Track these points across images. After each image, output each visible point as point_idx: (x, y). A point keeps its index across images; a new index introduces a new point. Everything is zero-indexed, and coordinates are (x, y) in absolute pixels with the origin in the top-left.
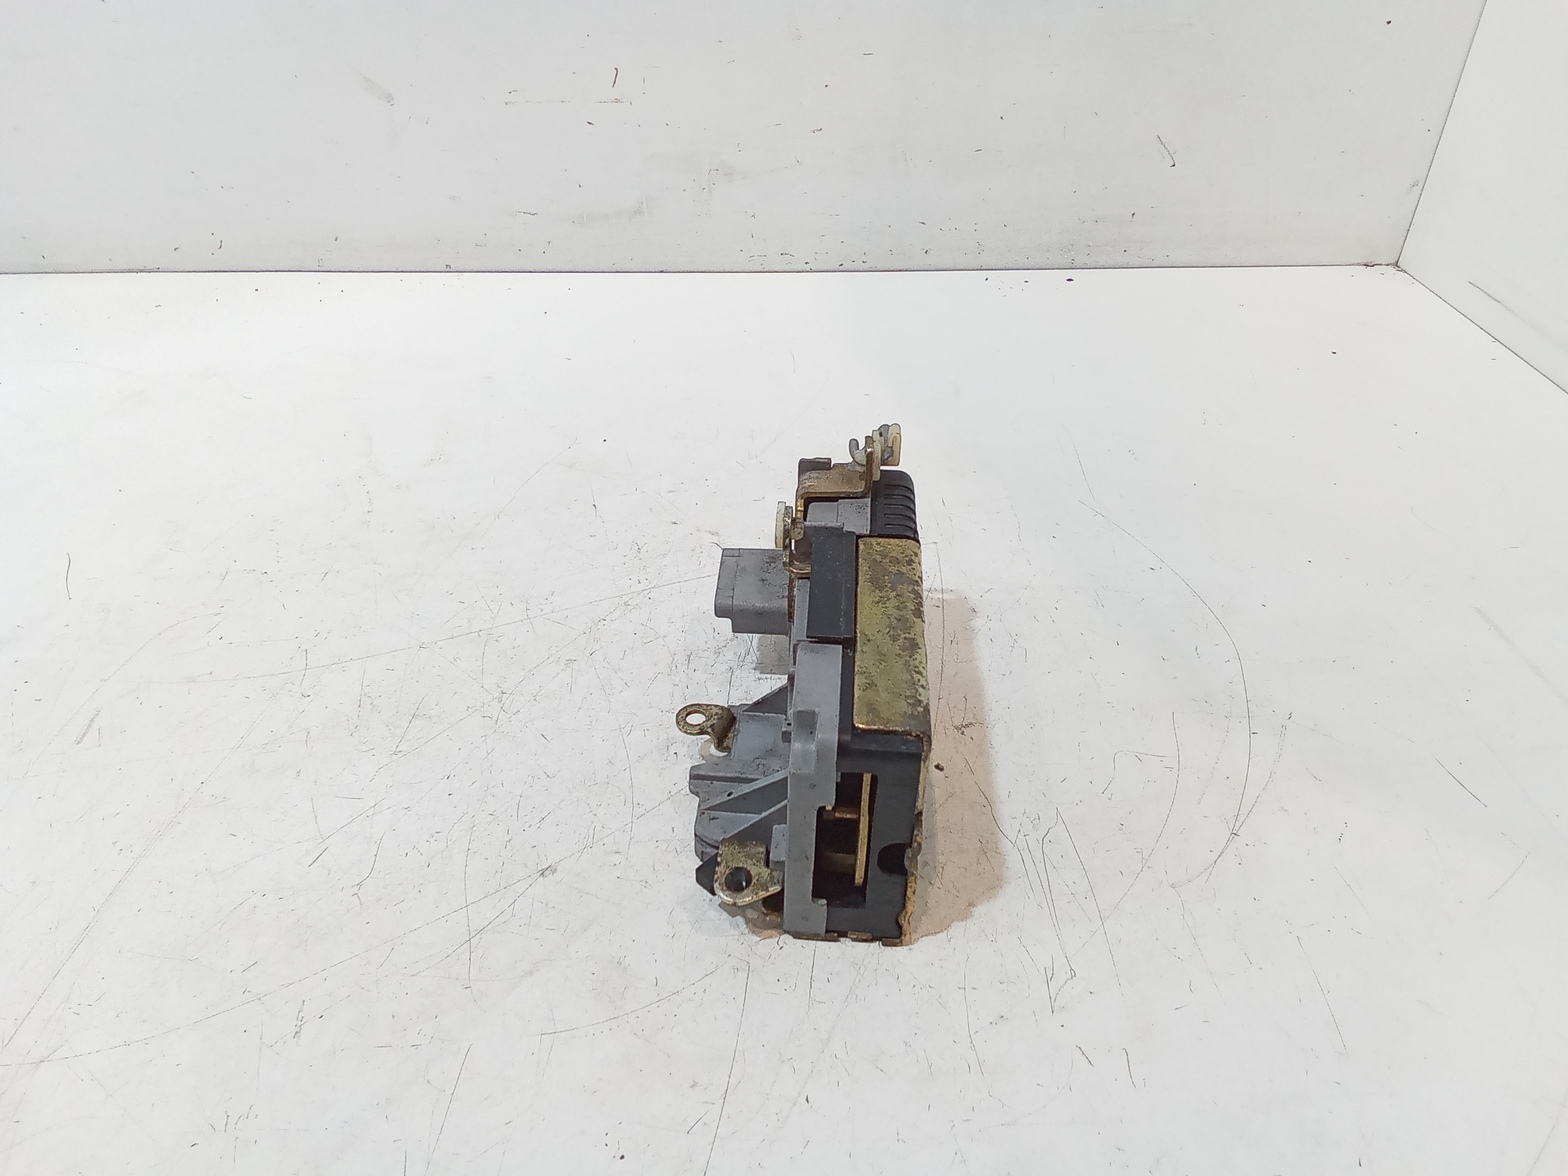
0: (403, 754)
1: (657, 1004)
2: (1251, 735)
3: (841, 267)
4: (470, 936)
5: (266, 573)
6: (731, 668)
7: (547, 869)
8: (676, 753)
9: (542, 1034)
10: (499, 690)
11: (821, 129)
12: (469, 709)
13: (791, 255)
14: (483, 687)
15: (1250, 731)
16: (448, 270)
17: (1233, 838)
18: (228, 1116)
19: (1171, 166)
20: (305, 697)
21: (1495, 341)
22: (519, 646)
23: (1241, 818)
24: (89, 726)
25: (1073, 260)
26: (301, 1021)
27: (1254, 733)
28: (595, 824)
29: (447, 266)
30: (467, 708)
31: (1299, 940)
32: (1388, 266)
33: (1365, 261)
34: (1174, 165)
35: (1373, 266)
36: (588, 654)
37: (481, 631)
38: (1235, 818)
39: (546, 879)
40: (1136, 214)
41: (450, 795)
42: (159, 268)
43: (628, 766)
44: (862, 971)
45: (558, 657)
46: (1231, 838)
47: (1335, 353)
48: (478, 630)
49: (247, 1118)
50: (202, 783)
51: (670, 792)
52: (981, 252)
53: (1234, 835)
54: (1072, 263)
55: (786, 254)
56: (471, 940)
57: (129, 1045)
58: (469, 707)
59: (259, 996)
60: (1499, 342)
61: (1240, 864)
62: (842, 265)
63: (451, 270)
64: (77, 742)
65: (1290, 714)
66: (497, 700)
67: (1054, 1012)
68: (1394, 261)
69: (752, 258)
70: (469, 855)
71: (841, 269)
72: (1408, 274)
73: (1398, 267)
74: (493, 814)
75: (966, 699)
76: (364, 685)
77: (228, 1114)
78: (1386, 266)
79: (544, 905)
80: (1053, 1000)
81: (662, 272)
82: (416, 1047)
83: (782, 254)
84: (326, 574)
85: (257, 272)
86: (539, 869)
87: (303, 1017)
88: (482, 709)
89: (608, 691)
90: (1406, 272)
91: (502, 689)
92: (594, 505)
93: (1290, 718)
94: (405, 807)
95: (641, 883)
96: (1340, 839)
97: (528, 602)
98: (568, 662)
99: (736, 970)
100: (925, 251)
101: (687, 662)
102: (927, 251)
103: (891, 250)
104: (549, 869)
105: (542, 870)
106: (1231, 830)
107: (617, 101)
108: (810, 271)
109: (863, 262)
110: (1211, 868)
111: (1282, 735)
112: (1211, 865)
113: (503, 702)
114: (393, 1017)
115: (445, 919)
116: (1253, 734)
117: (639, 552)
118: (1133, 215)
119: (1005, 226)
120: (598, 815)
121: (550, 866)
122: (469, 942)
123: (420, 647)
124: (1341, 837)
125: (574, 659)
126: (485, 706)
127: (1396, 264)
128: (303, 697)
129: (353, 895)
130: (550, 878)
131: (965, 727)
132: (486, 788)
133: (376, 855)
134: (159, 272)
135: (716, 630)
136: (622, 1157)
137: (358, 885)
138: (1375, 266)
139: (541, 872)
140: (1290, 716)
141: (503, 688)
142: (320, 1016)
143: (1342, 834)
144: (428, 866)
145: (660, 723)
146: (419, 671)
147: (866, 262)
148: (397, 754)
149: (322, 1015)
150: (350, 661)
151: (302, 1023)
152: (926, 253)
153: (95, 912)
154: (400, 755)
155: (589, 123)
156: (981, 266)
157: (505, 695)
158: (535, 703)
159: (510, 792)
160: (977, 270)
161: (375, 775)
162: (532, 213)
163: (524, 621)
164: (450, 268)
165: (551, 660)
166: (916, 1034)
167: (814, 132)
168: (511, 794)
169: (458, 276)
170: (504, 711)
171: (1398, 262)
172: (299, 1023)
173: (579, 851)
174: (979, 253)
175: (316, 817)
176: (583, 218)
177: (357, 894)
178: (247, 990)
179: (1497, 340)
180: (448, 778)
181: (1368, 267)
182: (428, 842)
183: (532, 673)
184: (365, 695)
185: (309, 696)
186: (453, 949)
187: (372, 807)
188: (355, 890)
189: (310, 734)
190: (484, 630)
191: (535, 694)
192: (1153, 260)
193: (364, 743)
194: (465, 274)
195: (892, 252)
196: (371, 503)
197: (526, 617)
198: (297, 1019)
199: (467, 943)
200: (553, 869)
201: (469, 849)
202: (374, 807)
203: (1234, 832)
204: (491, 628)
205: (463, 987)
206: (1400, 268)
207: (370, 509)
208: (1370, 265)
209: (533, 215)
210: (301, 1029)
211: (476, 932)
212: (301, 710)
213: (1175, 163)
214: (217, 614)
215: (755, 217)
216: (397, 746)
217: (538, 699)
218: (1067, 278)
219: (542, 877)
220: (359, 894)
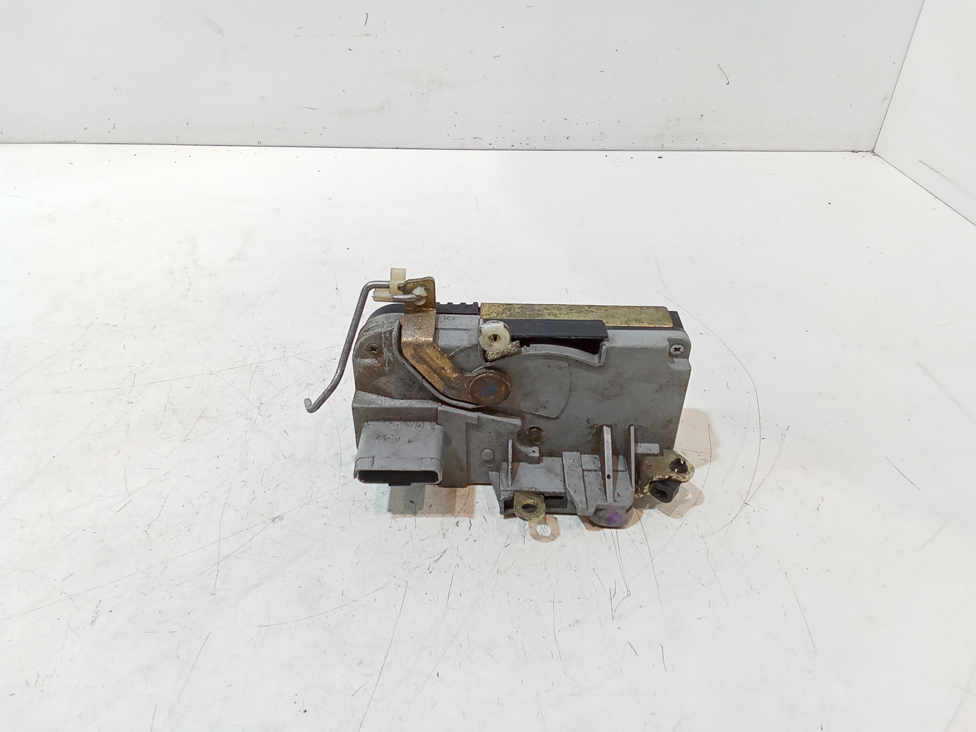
0: (189, 441)
1: (341, 608)
2: (761, 439)
3: (512, 147)
4: (219, 560)
5: (116, 326)
7: (277, 517)
9: (260, 627)
10: (259, 402)
11: (499, 56)
12: (238, 414)
13: (480, 139)
14: (248, 400)
15: (760, 437)
16: (259, 145)
17: (745, 506)
18: (39, 676)
19: (726, 84)
20: (130, 404)
22: (276, 375)
23: (751, 493)
25: (663, 145)
27: (763, 439)
28: (313, 489)
30: (236, 413)
31: (786, 574)
32: (867, 153)
33: (852, 149)
34: (728, 84)
35: (857, 152)
36: (321, 381)
37: (252, 364)
38: (747, 493)
39: (275, 524)
40: (703, 115)
41: (217, 468)
42: (75, 141)
43: (340, 452)
44: (484, 589)
45: (301, 382)
46: (743, 506)
47: (830, 204)
48: (250, 364)
49: (51, 678)
50: (54, 457)
52: (603, 139)
53: (745, 504)
54: (662, 147)
55: (477, 138)
56: (220, 563)
58: (237, 412)
59: (71, 597)
60: (938, 199)
61: (748, 523)
62: (513, 146)
63: (261, 145)
65: (788, 427)
66: (256, 408)
67: (614, 619)
68: (871, 149)
69: (455, 140)
70: (225, 507)
72: (880, 157)
73: (874, 153)
74: (245, 481)
76: (170, 396)
77: (39, 674)
79: (272, 541)
80: (614, 610)
81: (397, 148)
82: (172, 633)
83: (474, 138)
84: (155, 327)
85: (137, 144)
87: (98, 611)
88: (246, 414)
90: (878, 156)
91: (261, 401)
92: (337, 288)
93: (788, 429)
94: (187, 475)
95: (340, 528)
96: (818, 509)
97: (286, 347)
98: (307, 385)
99: (398, 587)
100: (567, 137)
102: (568, 137)
103: (545, 137)
104: (279, 517)
105: (273, 518)
106: (744, 501)
107: (368, 35)
108: (493, 149)
109: (527, 144)
110: (728, 525)
111: (782, 440)
112: (728, 524)
113: (261, 410)
114: (160, 612)
115: (204, 549)
118: (702, 116)
119: (619, 122)
120: (315, 483)
122: (218, 564)
123: (210, 374)
124: (819, 507)
125: (311, 383)
126: (248, 412)
127: (873, 151)
128: (128, 404)
129: (143, 532)
130: (278, 524)
132: (242, 464)
133: (163, 506)
134: (74, 143)
136: (305, 711)
137: (148, 525)
138: (859, 152)
139: (273, 520)
140: (788, 428)
142: (110, 611)
143: (820, 505)
144: (197, 514)
146: (208, 389)
147: (529, 144)
148: (185, 441)
149: (111, 610)
150: (162, 382)
151: (98, 615)
152: (567, 138)
154: (187, 442)
155: (349, 49)
156: (603, 148)
157: (262, 405)
158: (282, 410)
160: (601, 151)
161: (169, 454)
162: (313, 108)
163: (281, 359)
164: (261, 143)
165: (296, 383)
166: (517, 632)
167: (495, 58)
168: (259, 468)
169: (266, 148)
170: (261, 415)
171: (874, 149)
172: (96, 615)
173: (300, 506)
174: (602, 140)
175: (126, 480)
176: (346, 112)
177: (146, 531)
178: (64, 592)
179: (936, 197)
180: (218, 457)
181: (854, 153)
182: (198, 498)
183: (282, 391)
184: (169, 403)
185: (132, 403)
186: (207, 568)
187: (164, 475)
188: (146, 528)
189: (130, 427)
190: (254, 364)
191: (283, 405)
192: (715, 146)
193: (165, 434)
194: (270, 147)
195: (545, 138)
196: (190, 284)
197: (283, 356)
198: (95, 612)
199: (216, 565)
200: (281, 518)
201: (226, 504)
202: (166, 475)
203: (746, 502)
204: (259, 363)
205: (210, 594)
206: (875, 153)
207: (189, 287)
208: (855, 151)
209: (314, 109)
210: (96, 619)
211: (224, 558)
212: (126, 412)
213: (729, 82)
214: (80, 351)
215: (457, 113)
216: (186, 436)
217: (284, 408)
218: (659, 156)
219: (273, 523)
220: (147, 531)
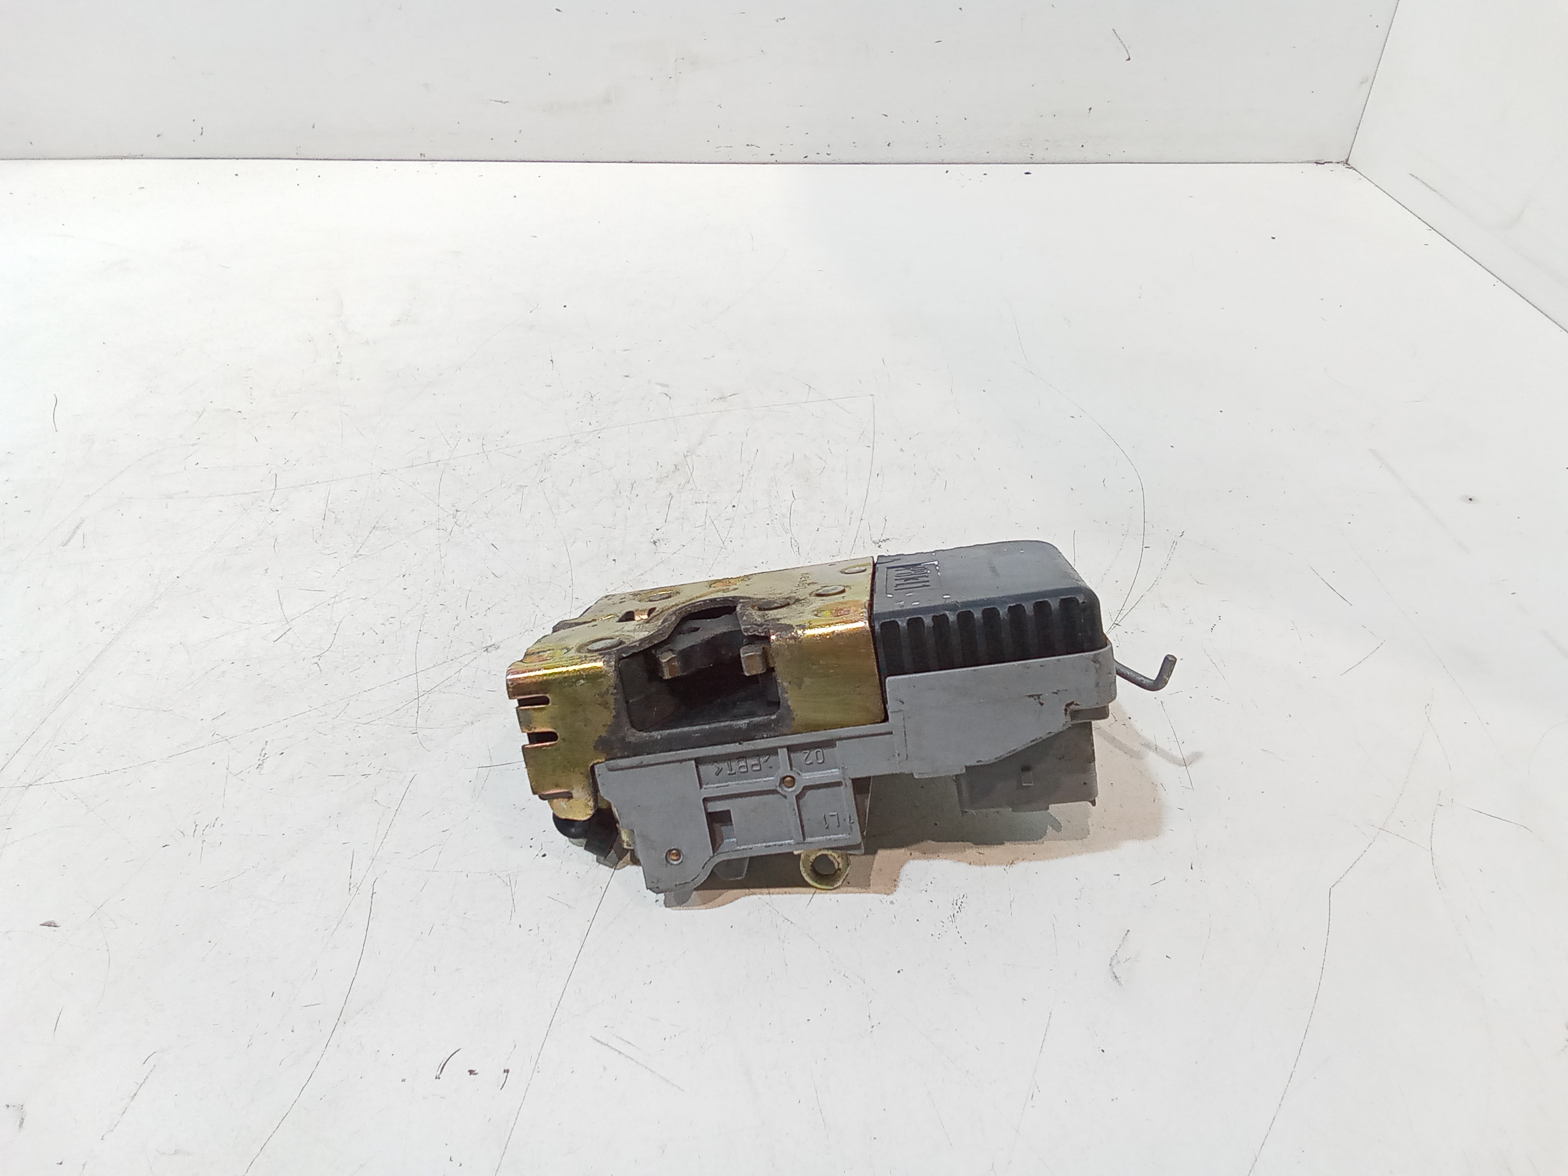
0: (362, 556)
2: (1144, 548)
3: (805, 159)
4: (418, 695)
5: (240, 412)
6: (671, 494)
7: (491, 646)
8: (614, 560)
9: (479, 768)
10: (454, 509)
11: (784, 18)
12: (425, 523)
13: (757, 146)
14: (438, 505)
15: (1143, 545)
16: (423, 159)
17: (1115, 627)
18: (196, 825)
19: (1126, 60)
20: (273, 511)
21: (1431, 229)
22: (474, 474)
23: (1124, 612)
24: (75, 532)
25: (1032, 155)
26: (264, 756)
27: (1146, 547)
28: (536, 613)
29: (421, 154)
30: (423, 522)
31: (1162, 704)
32: (1338, 164)
33: (1316, 159)
34: (1129, 59)
35: (1323, 164)
36: (538, 482)
37: (439, 461)
38: (1119, 612)
39: (489, 654)
40: (1092, 108)
41: (405, 589)
42: (142, 155)
43: (570, 569)
45: (511, 483)
46: (1113, 627)
47: (1274, 238)
48: (436, 460)
49: (213, 827)
50: (178, 577)
51: (607, 590)
52: (942, 145)
53: (1115, 625)
54: (1031, 158)
55: (752, 145)
56: (419, 698)
57: (109, 773)
58: (425, 521)
59: (226, 738)
60: (1435, 230)
61: (1118, 647)
62: (806, 157)
63: (426, 159)
64: (63, 545)
65: (1183, 533)
66: (451, 516)
68: (1344, 160)
69: (718, 149)
70: (420, 635)
71: (805, 161)
72: (1356, 171)
73: (1347, 164)
74: (445, 604)
75: (886, 520)
76: (329, 502)
77: (197, 824)
78: (1336, 164)
79: (487, 673)
81: (631, 162)
82: (365, 776)
83: (748, 145)
84: (296, 414)
85: (238, 159)
86: (484, 646)
87: (265, 754)
88: (438, 523)
89: (555, 511)
90: (1354, 169)
91: (456, 508)
92: (552, 361)
93: (1182, 536)
94: (364, 598)
96: (1212, 629)
97: (485, 439)
98: (519, 487)
100: (888, 144)
101: (630, 489)
102: (889, 144)
103: (854, 143)
104: (493, 646)
105: (486, 647)
106: (1114, 621)
108: (776, 162)
109: (828, 154)
111: (1173, 549)
113: (457, 518)
114: (347, 754)
115: (396, 682)
116: (1146, 549)
117: (592, 400)
118: (1090, 109)
119: (965, 119)
120: (539, 606)
121: (493, 645)
122: (417, 700)
123: (382, 473)
124: (1213, 627)
125: (525, 485)
126: (440, 522)
127: (1346, 162)
129: (314, 664)
130: (493, 653)
131: (882, 542)
132: (438, 585)
133: (335, 634)
134: (142, 158)
135: (659, 464)
136: (544, 855)
137: (318, 656)
138: (1326, 164)
139: (485, 649)
141: (458, 507)
142: (281, 753)
143: (1215, 625)
144: (383, 643)
145: (602, 536)
146: (380, 492)
147: (830, 154)
148: (357, 557)
150: (316, 483)
151: (265, 758)
152: (888, 145)
153: (79, 675)
154: (360, 557)
155: (557, 10)
156: (942, 160)
157: (458, 512)
158: (487, 519)
159: (460, 588)
160: (939, 164)
161: (337, 573)
162: (503, 101)
163: (479, 454)
164: (425, 156)
165: (503, 485)
167: (777, 21)
168: (461, 590)
169: (432, 164)
170: (457, 525)
171: (1348, 159)
172: (263, 758)
173: (520, 633)
174: (941, 147)
175: (281, 605)
176: (553, 106)
177: (316, 663)
178: (216, 733)
179: (1432, 228)
180: (404, 576)
181: (1319, 165)
182: (383, 624)
183: (485, 495)
184: (329, 510)
185: (277, 511)
186: (403, 704)
187: (333, 597)
188: (316, 660)
189: (278, 541)
190: (442, 460)
191: (487, 512)
192: (1110, 155)
193: (327, 548)
194: (438, 162)
195: (855, 145)
196: (340, 356)
197: (482, 451)
198: (260, 755)
199: (415, 701)
200: (496, 647)
201: (420, 631)
202: (335, 597)
203: (1116, 622)
204: (448, 459)
205: (411, 732)
206: (1349, 165)
207: (339, 361)
208: (1320, 162)
209: (505, 103)
210: (263, 763)
211: (424, 692)
212: (270, 522)
213: (1129, 57)
214: (193, 445)
215: (721, 107)
216: (358, 551)
217: (489, 516)
218: (1026, 172)
219: (486, 653)
220: (319, 663)
